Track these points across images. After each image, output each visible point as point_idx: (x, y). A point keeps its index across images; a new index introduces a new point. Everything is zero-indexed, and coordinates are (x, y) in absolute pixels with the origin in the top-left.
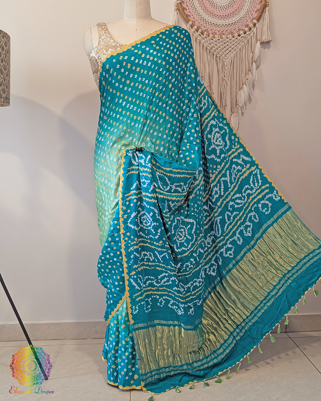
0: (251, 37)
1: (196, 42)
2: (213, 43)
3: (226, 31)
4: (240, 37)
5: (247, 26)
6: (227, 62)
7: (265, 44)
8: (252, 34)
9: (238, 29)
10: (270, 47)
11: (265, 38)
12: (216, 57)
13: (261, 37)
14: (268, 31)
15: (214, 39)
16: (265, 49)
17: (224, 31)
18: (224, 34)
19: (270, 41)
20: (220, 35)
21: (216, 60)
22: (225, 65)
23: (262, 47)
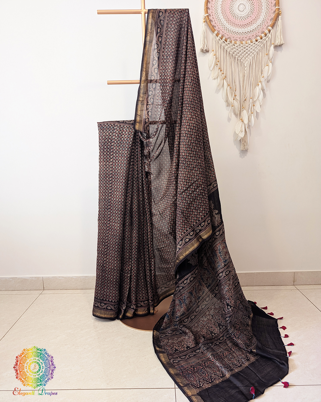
0: (267, 42)
1: (221, 48)
2: (235, 48)
3: (245, 38)
4: (258, 42)
5: (263, 32)
6: (246, 64)
7: (278, 47)
8: (267, 39)
9: (255, 35)
10: (283, 50)
11: (278, 42)
12: (237, 60)
13: (275, 41)
14: (281, 36)
15: (236, 45)
16: (277, 52)
17: (244, 38)
18: (244, 40)
19: (282, 44)
20: (240, 41)
21: (237, 63)
22: (245, 66)
23: (275, 51)
